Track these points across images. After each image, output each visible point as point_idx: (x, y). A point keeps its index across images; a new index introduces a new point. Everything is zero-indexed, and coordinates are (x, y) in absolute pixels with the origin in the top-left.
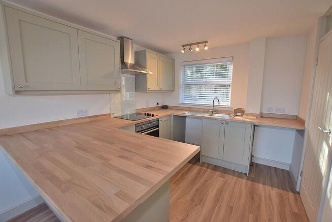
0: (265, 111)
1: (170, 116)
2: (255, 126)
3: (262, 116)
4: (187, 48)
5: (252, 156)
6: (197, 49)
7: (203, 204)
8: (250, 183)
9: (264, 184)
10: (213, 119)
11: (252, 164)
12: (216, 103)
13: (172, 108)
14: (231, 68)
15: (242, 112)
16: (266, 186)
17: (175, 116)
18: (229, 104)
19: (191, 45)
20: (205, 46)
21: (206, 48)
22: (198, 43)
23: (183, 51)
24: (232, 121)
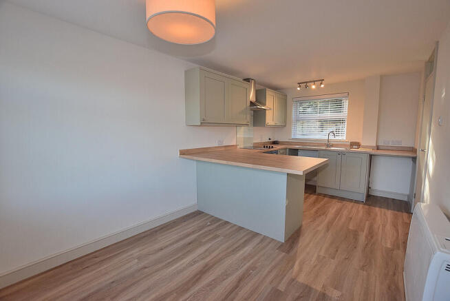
0: (380, 144)
1: (286, 149)
2: (371, 156)
3: (378, 148)
4: (303, 85)
5: (369, 188)
6: (314, 87)
7: (326, 215)
8: (367, 207)
9: (380, 207)
10: (330, 151)
11: (369, 196)
12: (331, 137)
13: (283, 143)
14: (346, 104)
15: (358, 145)
16: (383, 209)
17: (290, 149)
18: (344, 138)
19: (307, 82)
20: (321, 83)
21: (322, 86)
22: (314, 81)
23: (299, 89)
24: (349, 152)
